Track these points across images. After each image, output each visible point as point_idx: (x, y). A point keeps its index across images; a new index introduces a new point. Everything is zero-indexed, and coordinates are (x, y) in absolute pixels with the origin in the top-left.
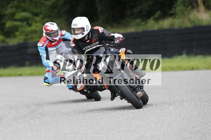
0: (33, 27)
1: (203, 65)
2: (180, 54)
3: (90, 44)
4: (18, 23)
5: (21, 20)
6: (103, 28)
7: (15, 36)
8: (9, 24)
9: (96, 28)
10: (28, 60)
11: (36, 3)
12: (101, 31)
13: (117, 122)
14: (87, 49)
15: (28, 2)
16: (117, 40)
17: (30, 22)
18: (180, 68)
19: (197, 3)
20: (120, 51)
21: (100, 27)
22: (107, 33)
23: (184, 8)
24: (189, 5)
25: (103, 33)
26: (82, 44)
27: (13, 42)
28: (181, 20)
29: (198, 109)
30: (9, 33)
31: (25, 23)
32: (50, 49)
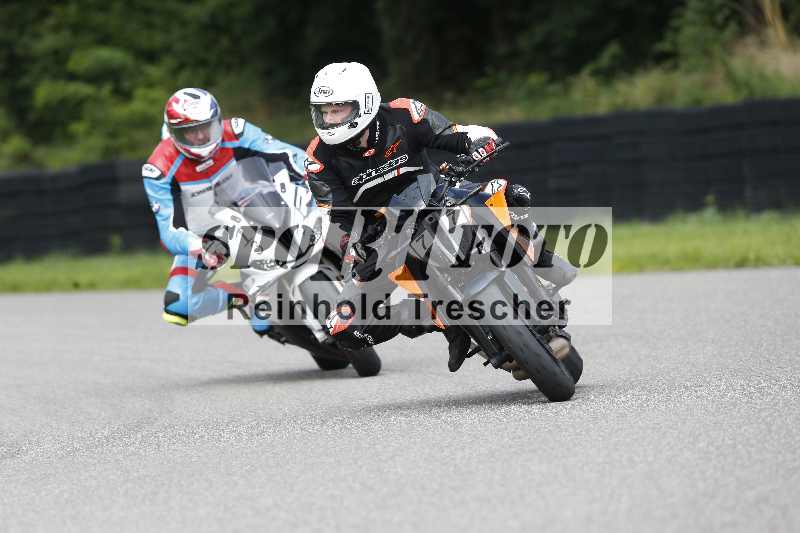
0: (137, 106)
1: (780, 250)
2: (694, 205)
3: (376, 162)
4: (83, 89)
5: (95, 78)
6: (424, 106)
7: (70, 139)
8: (45, 92)
9: (399, 103)
10: (118, 229)
11: (148, 11)
12: (416, 117)
13: (455, 466)
14: (366, 182)
15: (118, 6)
16: (480, 150)
17: (126, 84)
18: (693, 261)
19: (758, 11)
20: (488, 190)
21: (412, 100)
22: (439, 121)
23: (710, 33)
24: (727, 20)
25: (424, 121)
26: (348, 163)
27: (61, 160)
28: (696, 78)
29: (763, 414)
30: (46, 127)
31: (106, 90)
32: (187, 188)
